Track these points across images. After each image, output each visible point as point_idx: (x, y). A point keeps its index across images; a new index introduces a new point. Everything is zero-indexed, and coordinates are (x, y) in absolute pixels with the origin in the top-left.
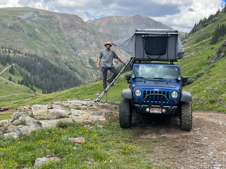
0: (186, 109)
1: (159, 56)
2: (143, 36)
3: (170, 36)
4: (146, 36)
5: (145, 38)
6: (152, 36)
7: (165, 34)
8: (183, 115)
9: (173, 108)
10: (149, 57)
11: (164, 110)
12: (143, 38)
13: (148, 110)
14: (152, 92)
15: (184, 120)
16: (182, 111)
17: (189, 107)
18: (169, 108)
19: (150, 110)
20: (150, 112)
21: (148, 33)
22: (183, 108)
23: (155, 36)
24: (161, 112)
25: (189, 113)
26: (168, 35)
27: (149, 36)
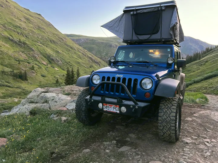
0: (166, 110)
1: (150, 35)
2: (132, 13)
3: (164, 8)
4: (135, 13)
5: (133, 15)
6: (142, 12)
7: (158, 7)
8: (160, 118)
9: (137, 107)
10: (138, 38)
11: (124, 109)
12: (132, 15)
13: (100, 105)
14: (114, 79)
15: (161, 128)
16: (160, 111)
17: (173, 105)
18: (131, 106)
19: (103, 107)
20: (104, 110)
21: (137, 8)
22: (162, 106)
23: (145, 11)
24: (118, 112)
25: (171, 117)
26: (161, 8)
27: (139, 12)
